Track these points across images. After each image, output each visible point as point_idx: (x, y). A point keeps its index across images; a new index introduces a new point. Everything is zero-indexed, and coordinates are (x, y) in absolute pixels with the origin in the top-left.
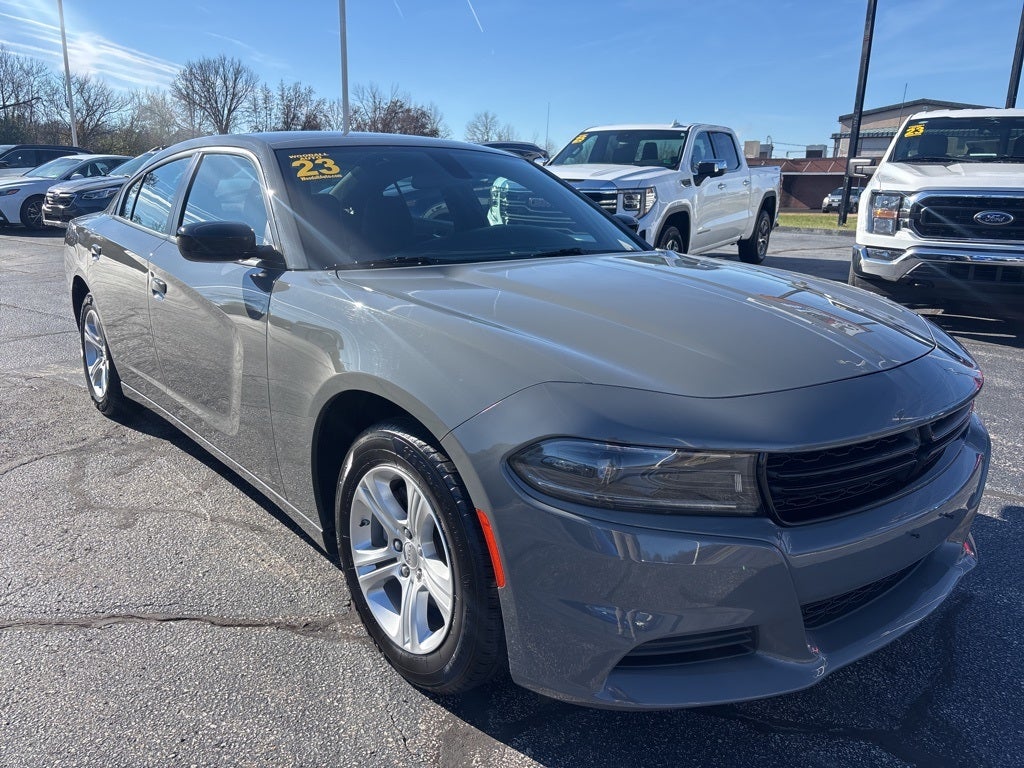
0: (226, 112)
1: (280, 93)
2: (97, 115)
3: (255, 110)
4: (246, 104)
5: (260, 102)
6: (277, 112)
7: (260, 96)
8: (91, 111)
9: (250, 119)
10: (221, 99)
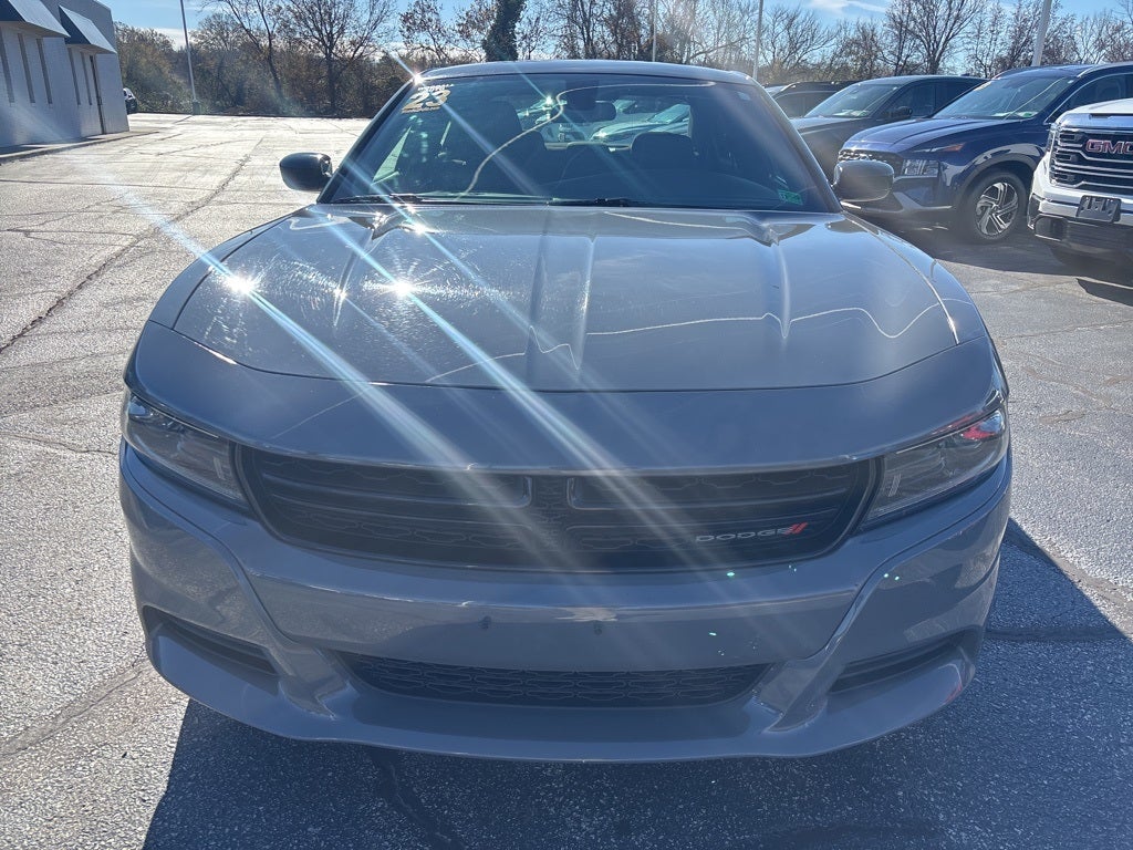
0: (943, 40)
1: (1015, 11)
2: (800, 52)
3: (978, 36)
4: (968, 29)
5: (987, 24)
6: (1005, 35)
7: (989, 18)
8: (794, 48)
9: (970, 46)
10: (941, 24)
